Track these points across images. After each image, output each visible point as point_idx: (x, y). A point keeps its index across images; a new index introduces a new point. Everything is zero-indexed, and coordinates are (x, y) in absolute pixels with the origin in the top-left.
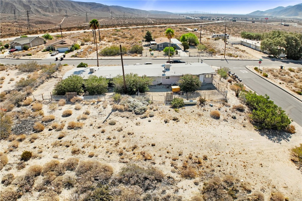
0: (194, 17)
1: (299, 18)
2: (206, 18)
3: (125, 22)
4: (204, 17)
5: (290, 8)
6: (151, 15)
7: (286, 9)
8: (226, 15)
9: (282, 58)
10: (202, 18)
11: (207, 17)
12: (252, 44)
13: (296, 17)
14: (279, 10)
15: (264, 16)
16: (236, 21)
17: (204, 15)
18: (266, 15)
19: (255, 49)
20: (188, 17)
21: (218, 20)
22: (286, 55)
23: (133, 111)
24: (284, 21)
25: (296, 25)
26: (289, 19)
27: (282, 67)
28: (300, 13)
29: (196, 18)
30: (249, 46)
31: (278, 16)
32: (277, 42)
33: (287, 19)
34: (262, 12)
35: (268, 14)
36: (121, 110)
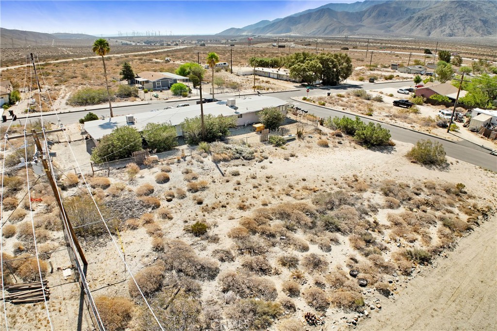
0: (134, 42)
1: (292, 35)
2: (156, 42)
3: (19, 56)
4: (152, 42)
5: (279, 22)
6: (60, 42)
7: (274, 23)
8: (185, 36)
9: (318, 86)
10: (148, 42)
11: (156, 40)
12: (272, 72)
13: (288, 34)
14: (262, 26)
15: (243, 36)
16: (206, 45)
17: (151, 38)
18: (244, 34)
19: (277, 79)
20: (124, 42)
21: (177, 45)
22: (321, 81)
23: (241, 157)
24: (275, 41)
25: (292, 44)
26: (279, 37)
27: (329, 94)
28: (293, 28)
29: (139, 42)
30: (268, 75)
31: (262, 35)
32: (311, 66)
33: (276, 37)
34: (239, 29)
35: (248, 32)
36: (225, 160)
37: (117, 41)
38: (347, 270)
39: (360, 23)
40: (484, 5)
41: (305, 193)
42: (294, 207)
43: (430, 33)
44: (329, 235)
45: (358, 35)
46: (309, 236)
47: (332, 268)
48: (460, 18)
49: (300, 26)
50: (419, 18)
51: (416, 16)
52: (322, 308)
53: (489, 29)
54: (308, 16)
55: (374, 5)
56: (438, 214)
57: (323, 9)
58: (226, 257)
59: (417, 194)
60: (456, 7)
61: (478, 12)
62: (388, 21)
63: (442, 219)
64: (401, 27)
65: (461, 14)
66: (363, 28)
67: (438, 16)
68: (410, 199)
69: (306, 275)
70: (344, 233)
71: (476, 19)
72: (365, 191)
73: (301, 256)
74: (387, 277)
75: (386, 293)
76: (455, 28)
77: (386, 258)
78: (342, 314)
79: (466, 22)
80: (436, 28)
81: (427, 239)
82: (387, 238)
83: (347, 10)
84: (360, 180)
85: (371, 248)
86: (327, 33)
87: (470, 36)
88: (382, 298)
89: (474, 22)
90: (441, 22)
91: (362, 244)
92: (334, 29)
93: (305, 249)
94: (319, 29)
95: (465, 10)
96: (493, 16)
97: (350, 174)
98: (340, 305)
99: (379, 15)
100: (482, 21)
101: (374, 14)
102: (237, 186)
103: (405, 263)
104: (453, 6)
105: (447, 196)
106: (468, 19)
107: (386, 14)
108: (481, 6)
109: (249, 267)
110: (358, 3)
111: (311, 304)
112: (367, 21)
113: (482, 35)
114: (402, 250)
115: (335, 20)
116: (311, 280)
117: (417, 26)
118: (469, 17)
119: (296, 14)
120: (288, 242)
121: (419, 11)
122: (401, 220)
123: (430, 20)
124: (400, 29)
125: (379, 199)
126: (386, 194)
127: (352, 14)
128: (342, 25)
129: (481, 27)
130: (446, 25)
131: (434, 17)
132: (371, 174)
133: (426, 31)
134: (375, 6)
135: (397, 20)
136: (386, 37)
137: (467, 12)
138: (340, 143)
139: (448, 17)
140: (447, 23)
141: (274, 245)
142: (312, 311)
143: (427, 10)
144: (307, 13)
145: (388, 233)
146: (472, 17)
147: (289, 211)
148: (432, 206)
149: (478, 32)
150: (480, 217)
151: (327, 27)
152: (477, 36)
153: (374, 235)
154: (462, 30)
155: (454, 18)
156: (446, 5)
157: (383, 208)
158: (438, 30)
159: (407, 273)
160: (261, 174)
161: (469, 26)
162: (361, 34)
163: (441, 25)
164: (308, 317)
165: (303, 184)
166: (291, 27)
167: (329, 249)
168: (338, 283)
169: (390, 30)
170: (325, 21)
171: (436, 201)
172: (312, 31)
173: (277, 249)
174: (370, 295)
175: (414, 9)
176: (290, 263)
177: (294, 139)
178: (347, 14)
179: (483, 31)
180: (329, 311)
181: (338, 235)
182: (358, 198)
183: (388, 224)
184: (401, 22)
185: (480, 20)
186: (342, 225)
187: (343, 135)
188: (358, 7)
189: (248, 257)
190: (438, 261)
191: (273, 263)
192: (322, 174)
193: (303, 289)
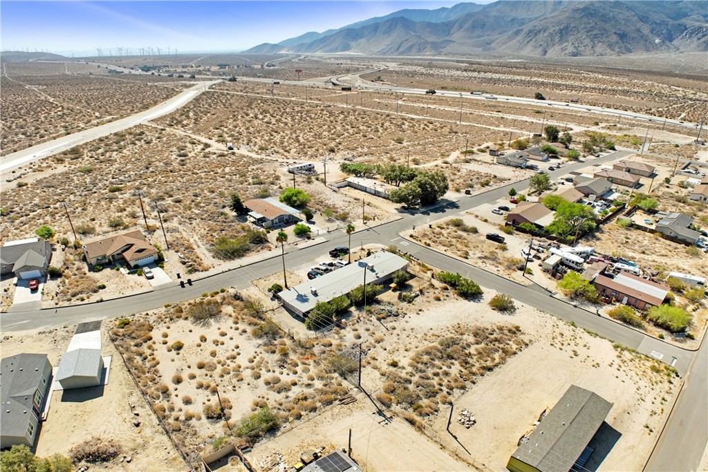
0: (125, 67)
1: (352, 54)
2: (158, 68)
5: (332, 35)
7: (325, 37)
11: (156, 65)
12: (369, 187)
13: (347, 53)
14: (308, 41)
15: (282, 56)
16: (237, 80)
18: (283, 52)
23: (392, 315)
28: (353, 44)
30: (364, 190)
33: (330, 58)
34: (275, 47)
35: (289, 50)
36: (384, 318)
37: (99, 66)
38: (459, 375)
39: (448, 38)
40: (621, 13)
41: (434, 338)
42: (432, 348)
43: (546, 52)
44: (449, 361)
45: (446, 55)
46: (441, 362)
47: (453, 375)
48: (588, 32)
49: (363, 41)
50: (530, 32)
51: (526, 28)
52: (452, 389)
53: (629, 46)
54: (374, 28)
55: (466, 12)
56: (501, 346)
57: (394, 18)
58: (412, 375)
59: (492, 334)
60: (582, 17)
61: (613, 23)
62: (488, 35)
63: (502, 349)
64: (505, 43)
65: (589, 26)
66: (452, 45)
67: (557, 28)
68: (487, 338)
69: (444, 379)
70: (456, 360)
71: (609, 33)
72: (464, 334)
73: (440, 371)
74: (474, 377)
75: (474, 383)
76: (581, 45)
77: (474, 369)
78: (458, 390)
79: (596, 36)
80: (554, 45)
81: (493, 359)
82: (475, 361)
83: (427, 20)
84: (461, 326)
85: (468, 365)
86: (403, 52)
87: (602, 55)
88: (473, 385)
89: (607, 37)
90: (561, 37)
91: (464, 364)
92: (411, 47)
93: (441, 368)
94: (390, 47)
95: (593, 22)
96: (633, 28)
97: (455, 322)
98: (457, 388)
99: (474, 27)
100: (619, 35)
101: (467, 26)
102: (398, 337)
103: (482, 371)
104: (577, 16)
105: (508, 334)
106: (598, 32)
107: (484, 25)
108: (617, 15)
109: (422, 377)
110: (443, 9)
111: (447, 388)
112: (457, 35)
113: (619, 54)
114: (481, 366)
115: (413, 33)
116: (446, 381)
117: (528, 42)
118: (600, 30)
119: (356, 24)
120: (434, 366)
121: (530, 21)
122: (481, 351)
123: (545, 35)
124: (504, 47)
125: (471, 339)
126: (475, 336)
127: (436, 25)
128: (422, 41)
129: (617, 43)
130: (567, 41)
131: (551, 31)
132: (467, 321)
133: (540, 49)
134: (468, 14)
135: (500, 34)
136: (485, 58)
137: (596, 23)
138: (447, 296)
139: (571, 31)
140: (570, 39)
141: (428, 368)
142: (448, 390)
143: (541, 21)
144: (372, 22)
145: (475, 357)
146: (604, 29)
147: (430, 350)
148: (499, 341)
149: (613, 50)
150: (523, 346)
151: (401, 44)
152: (612, 55)
153: (469, 359)
154: (590, 47)
155: (578, 32)
156: (567, 14)
157: (473, 344)
158: (557, 48)
159: (482, 375)
160: (408, 327)
161: (600, 42)
162: (450, 53)
163: (561, 41)
164: (447, 392)
165: (431, 331)
166: (350, 43)
167: (450, 368)
168: (456, 380)
169: (490, 48)
170: (397, 35)
171: (501, 338)
172: (380, 49)
173: (429, 369)
174: (468, 384)
175: (523, 18)
176: (436, 374)
177: (418, 295)
178: (429, 25)
179: (620, 48)
180: (454, 390)
181: (453, 361)
182: (461, 340)
183: (475, 353)
184: (504, 37)
185: (615, 33)
186: (455, 356)
187: (449, 288)
188: (444, 15)
189: (420, 374)
190: (496, 370)
191: (430, 375)
192: (440, 324)
193: (444, 384)
